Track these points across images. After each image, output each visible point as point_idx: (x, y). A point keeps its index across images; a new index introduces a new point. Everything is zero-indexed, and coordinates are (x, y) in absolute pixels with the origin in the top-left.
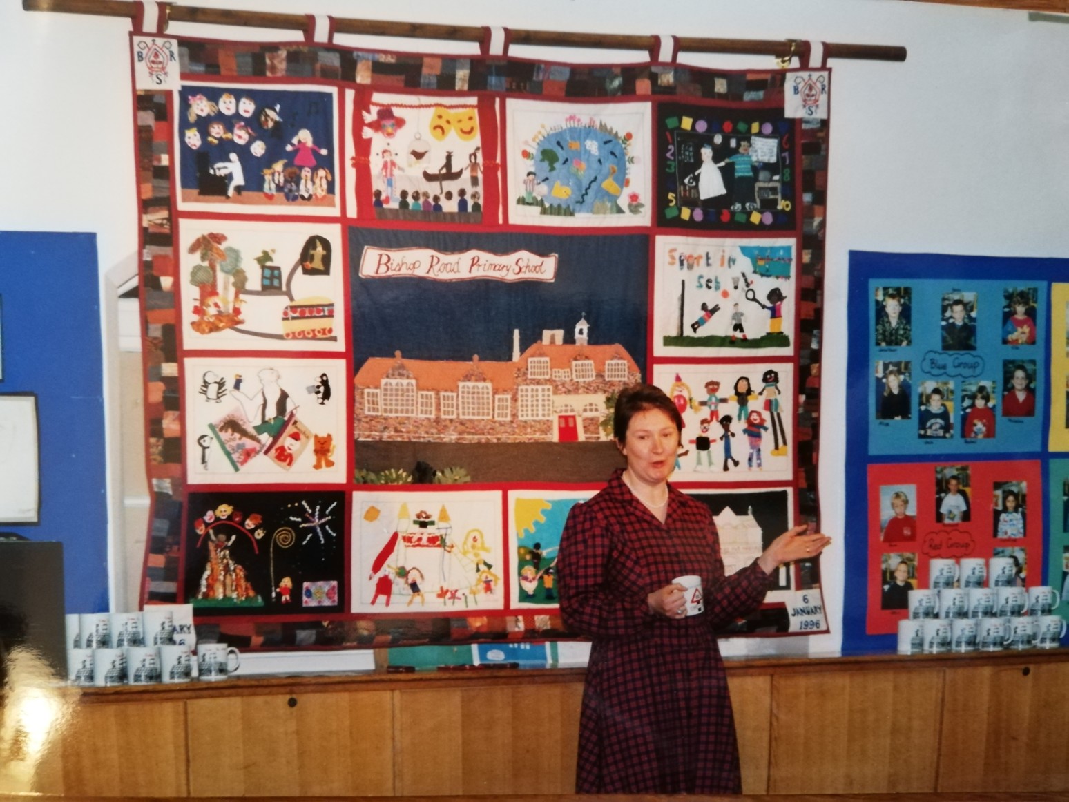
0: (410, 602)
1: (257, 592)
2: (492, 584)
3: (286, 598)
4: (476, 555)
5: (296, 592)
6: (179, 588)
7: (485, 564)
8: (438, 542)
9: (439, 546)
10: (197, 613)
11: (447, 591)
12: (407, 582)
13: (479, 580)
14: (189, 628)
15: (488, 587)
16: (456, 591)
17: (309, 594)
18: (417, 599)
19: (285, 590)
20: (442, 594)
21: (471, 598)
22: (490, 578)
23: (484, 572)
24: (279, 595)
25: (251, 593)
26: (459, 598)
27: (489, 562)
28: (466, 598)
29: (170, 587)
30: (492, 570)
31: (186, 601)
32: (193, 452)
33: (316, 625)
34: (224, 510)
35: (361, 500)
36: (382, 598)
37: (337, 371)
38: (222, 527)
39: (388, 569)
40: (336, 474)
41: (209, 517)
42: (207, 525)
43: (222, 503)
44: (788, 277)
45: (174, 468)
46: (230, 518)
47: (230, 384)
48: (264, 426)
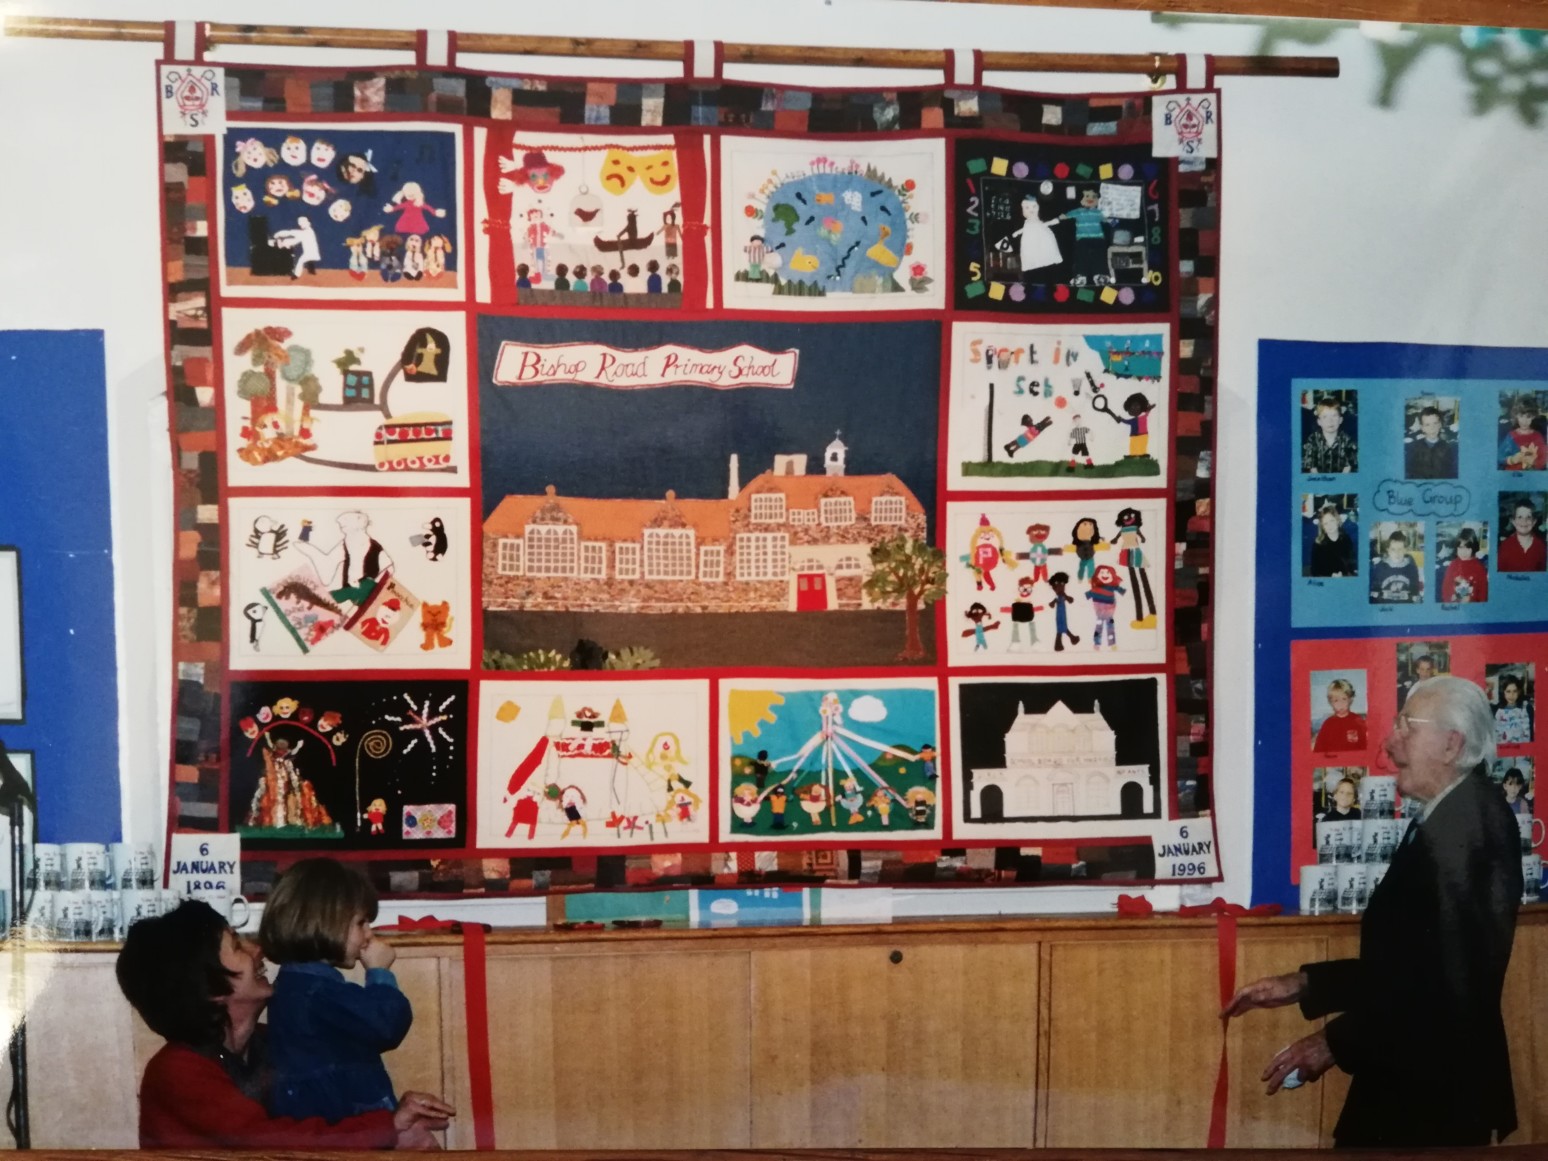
0: (566, 834)
1: (335, 819)
2: (691, 808)
3: (375, 827)
4: (668, 768)
5: (393, 818)
6: (219, 810)
7: (681, 780)
8: (608, 752)
9: (609, 756)
10: (246, 845)
11: (622, 818)
12: (560, 806)
13: (671, 804)
14: (231, 867)
15: (685, 813)
16: (635, 818)
17: (412, 821)
18: (577, 829)
19: (376, 816)
20: (614, 822)
21: (658, 828)
22: (688, 799)
23: (679, 791)
24: (367, 823)
25: (326, 820)
26: (641, 828)
27: (686, 778)
28: (651, 827)
29: (209, 810)
30: (691, 788)
31: (231, 830)
32: (238, 627)
33: (422, 865)
34: (286, 706)
35: (492, 694)
36: (523, 828)
37: (457, 516)
38: (281, 729)
39: (533, 787)
40: (456, 656)
41: (264, 713)
42: (261, 726)
43: (283, 697)
44: (1157, 378)
45: (212, 648)
46: (295, 716)
47: (294, 533)
48: (345, 592)
